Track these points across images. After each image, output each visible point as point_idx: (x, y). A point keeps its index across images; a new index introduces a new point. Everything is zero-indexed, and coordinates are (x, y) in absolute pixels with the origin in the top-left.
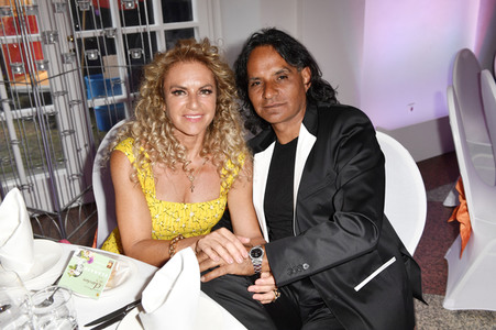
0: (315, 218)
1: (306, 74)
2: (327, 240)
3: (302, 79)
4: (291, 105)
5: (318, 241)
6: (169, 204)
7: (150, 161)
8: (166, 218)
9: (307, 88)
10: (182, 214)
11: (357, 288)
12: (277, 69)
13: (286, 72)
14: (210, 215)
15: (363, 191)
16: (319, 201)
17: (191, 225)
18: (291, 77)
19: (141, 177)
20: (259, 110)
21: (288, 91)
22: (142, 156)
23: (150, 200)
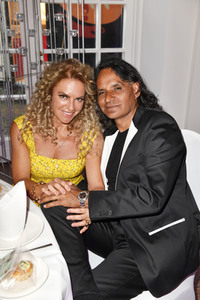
0: (129, 182)
1: (136, 87)
2: (127, 201)
3: (132, 90)
4: (123, 106)
5: (122, 201)
6: (42, 158)
7: (31, 130)
8: (40, 166)
9: (137, 96)
10: (51, 165)
11: (151, 234)
12: (114, 83)
13: (120, 85)
14: (69, 168)
15: (159, 175)
16: (132, 172)
17: (56, 173)
18: (123, 88)
19: (25, 139)
20: (103, 109)
21: (122, 97)
22: (27, 127)
23: (32, 154)
